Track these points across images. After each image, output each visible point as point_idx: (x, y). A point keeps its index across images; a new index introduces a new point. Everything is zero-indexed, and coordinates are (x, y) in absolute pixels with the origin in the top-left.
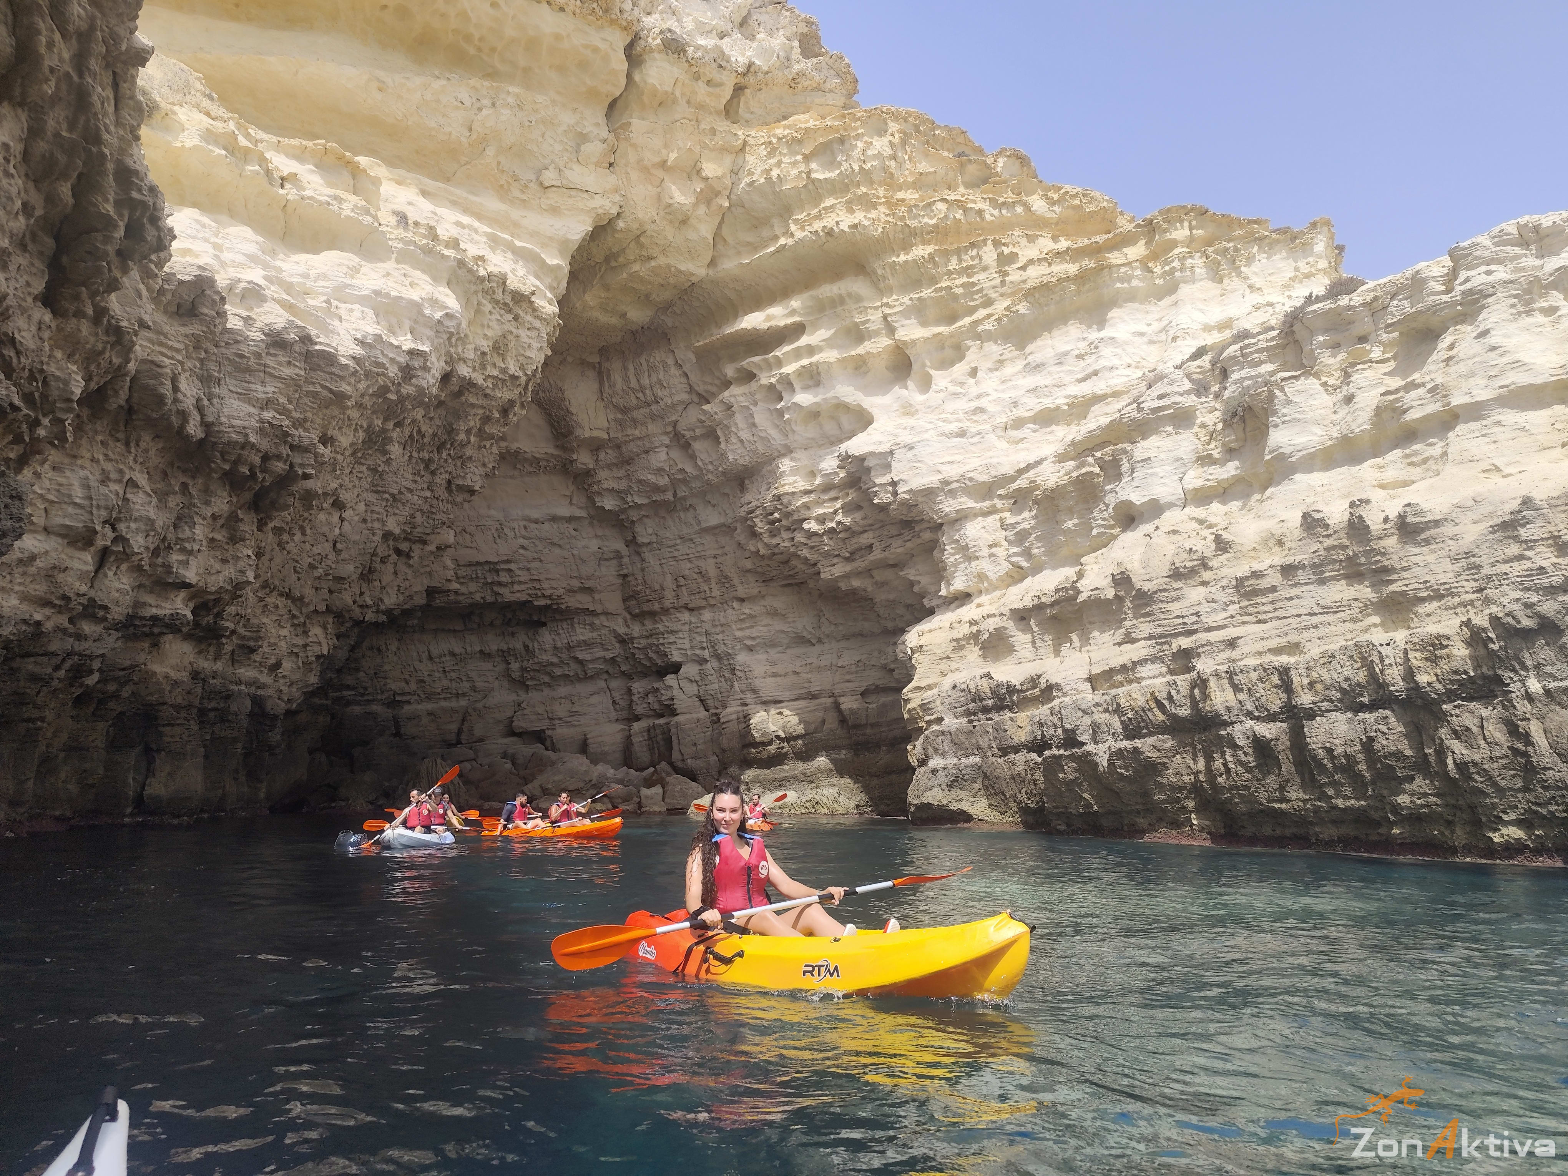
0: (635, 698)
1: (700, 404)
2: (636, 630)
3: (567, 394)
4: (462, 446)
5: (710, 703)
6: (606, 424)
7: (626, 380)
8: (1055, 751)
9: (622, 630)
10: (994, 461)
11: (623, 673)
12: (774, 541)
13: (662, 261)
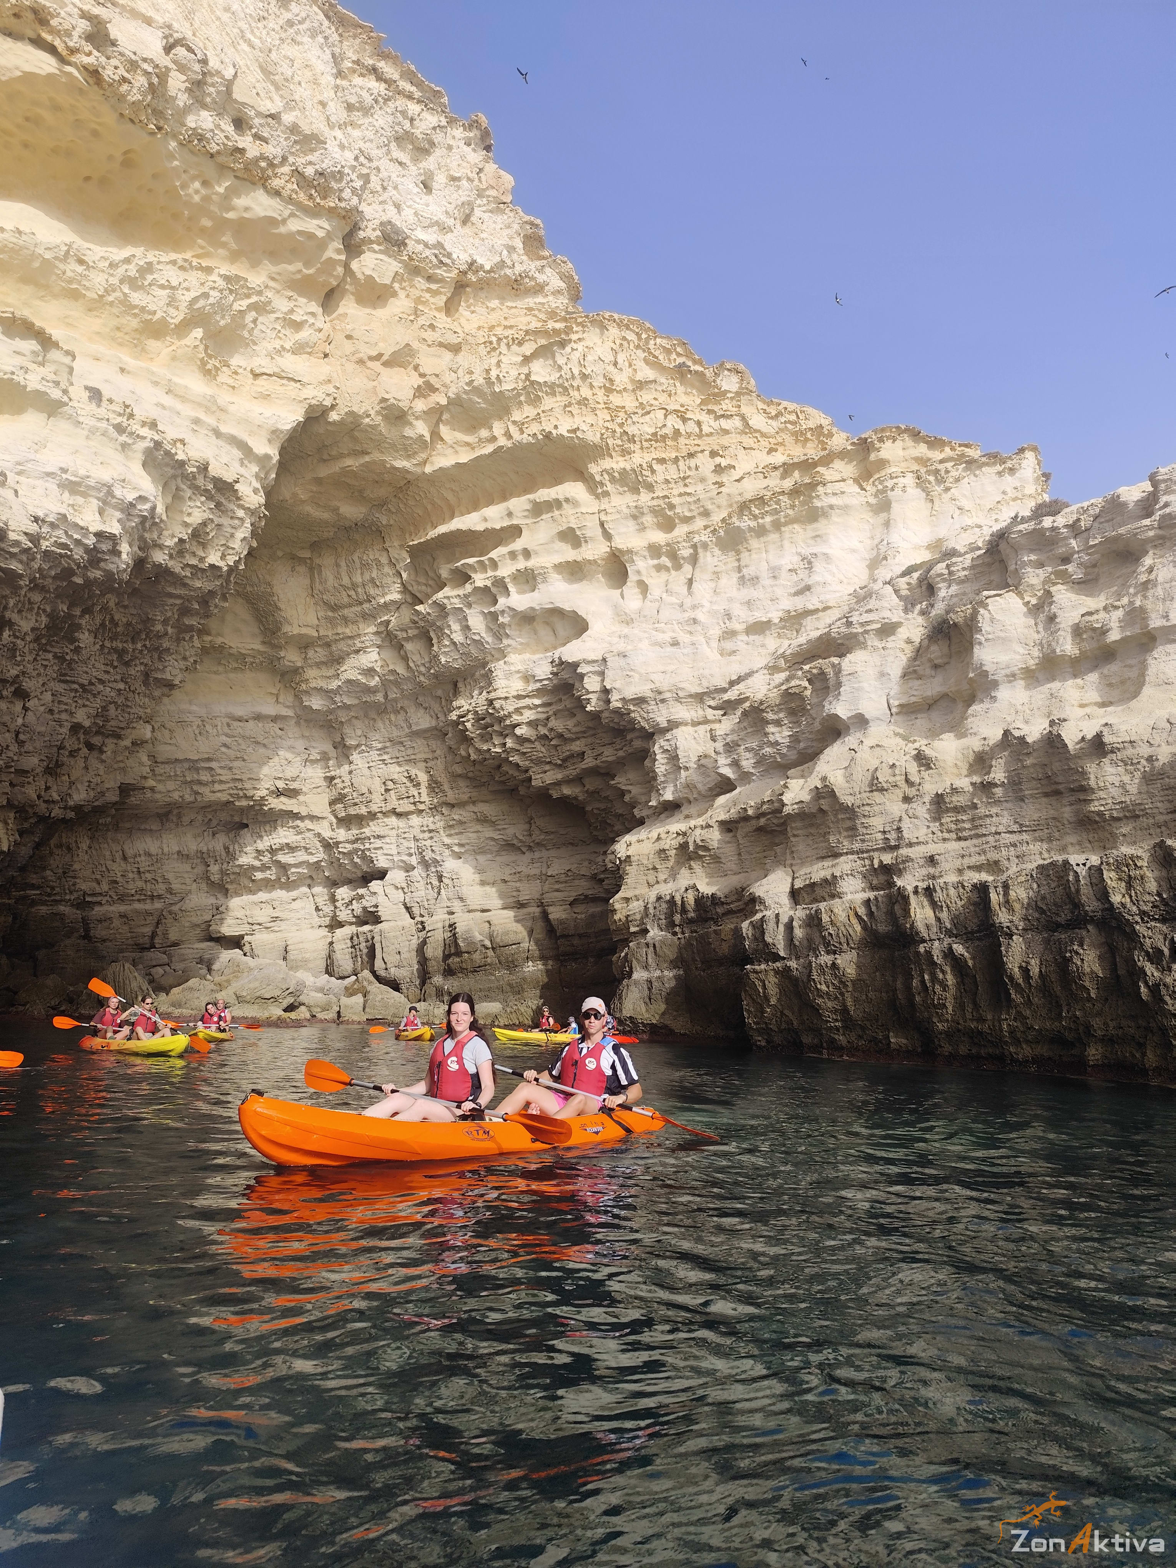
0: (338, 904)
1: (414, 604)
2: (342, 834)
3: (278, 589)
4: (159, 637)
5: (416, 911)
6: (316, 622)
7: (338, 577)
8: (756, 966)
9: (327, 834)
10: (707, 672)
11: (327, 878)
12: (485, 746)
13: (376, 456)
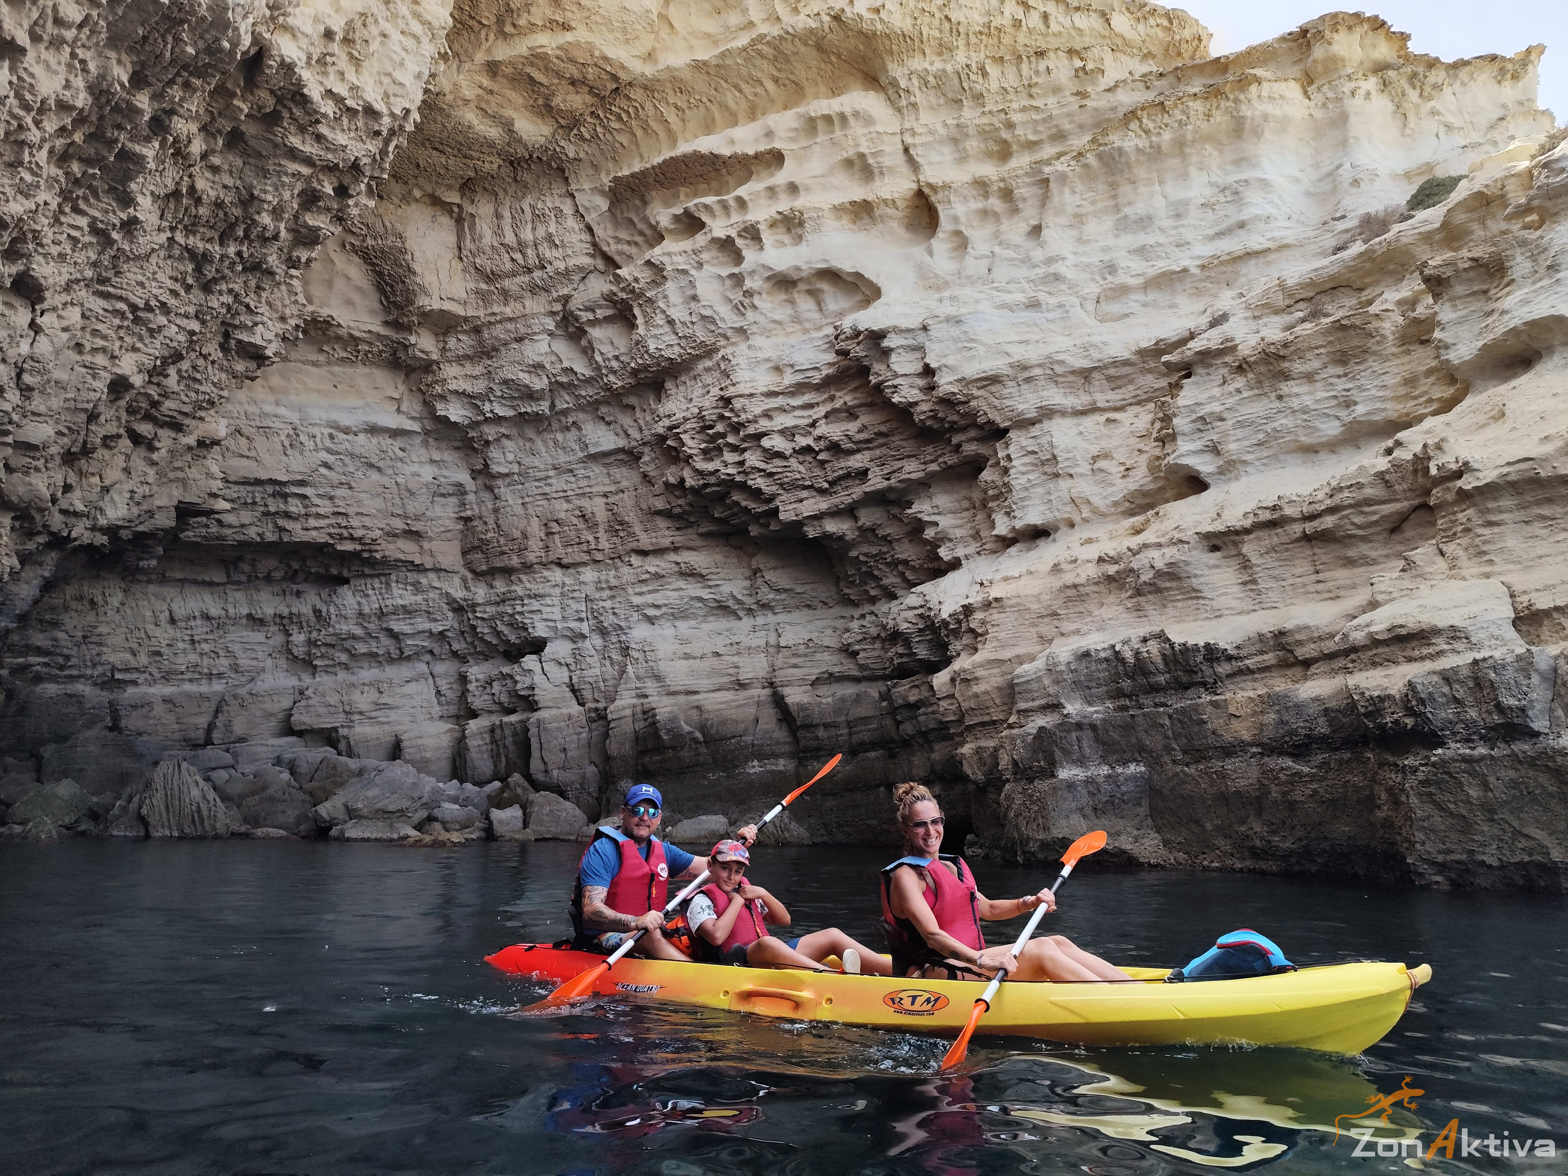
0: (471, 687)
2: (480, 593)
3: (410, 244)
5: (587, 694)
6: (463, 295)
7: (498, 232)
8: (1455, 749)
9: (459, 594)
11: (454, 654)
12: (710, 466)
13: (582, 35)
